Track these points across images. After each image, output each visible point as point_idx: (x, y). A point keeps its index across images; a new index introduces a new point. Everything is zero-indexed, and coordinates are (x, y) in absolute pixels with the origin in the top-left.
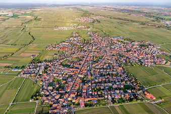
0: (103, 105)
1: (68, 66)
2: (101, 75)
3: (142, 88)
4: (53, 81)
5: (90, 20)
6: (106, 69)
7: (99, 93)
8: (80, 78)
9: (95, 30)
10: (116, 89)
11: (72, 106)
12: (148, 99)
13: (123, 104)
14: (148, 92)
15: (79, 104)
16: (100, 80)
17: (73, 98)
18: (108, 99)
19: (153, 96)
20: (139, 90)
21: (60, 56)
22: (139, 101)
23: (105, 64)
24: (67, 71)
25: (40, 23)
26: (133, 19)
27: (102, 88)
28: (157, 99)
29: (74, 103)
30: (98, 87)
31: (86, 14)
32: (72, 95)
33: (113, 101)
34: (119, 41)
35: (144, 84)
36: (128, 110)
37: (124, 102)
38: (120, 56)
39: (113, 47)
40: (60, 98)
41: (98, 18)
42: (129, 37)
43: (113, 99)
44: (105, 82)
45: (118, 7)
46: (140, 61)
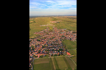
0: (47, 57)
1: (39, 41)
2: (52, 45)
3: (66, 50)
4: (31, 47)
5: (56, 22)
6: (55, 42)
7: (47, 52)
8: (42, 46)
9: (56, 26)
10: (55, 50)
11: (34, 57)
12: (67, 55)
13: (56, 57)
14: (68, 52)
15: (37, 57)
16: (50, 47)
17: (36, 54)
18: (50, 54)
19: (69, 54)
20: (65, 51)
21: (38, 37)
22: (63, 56)
23: (55, 40)
24: (38, 43)
25: (35, 24)
26: (74, 21)
27: (50, 50)
28: (71, 55)
29: (35, 56)
30: (48, 50)
31: (55, 20)
32: (36, 53)
33: (52, 55)
34: (64, 31)
35: (68, 48)
36: (57, 60)
37: (56, 56)
38: (63, 37)
39: (61, 33)
40: (31, 54)
41: (59, 21)
42: (70, 29)
43: (52, 54)
44: (52, 47)
45: (69, 17)
46: (70, 39)
